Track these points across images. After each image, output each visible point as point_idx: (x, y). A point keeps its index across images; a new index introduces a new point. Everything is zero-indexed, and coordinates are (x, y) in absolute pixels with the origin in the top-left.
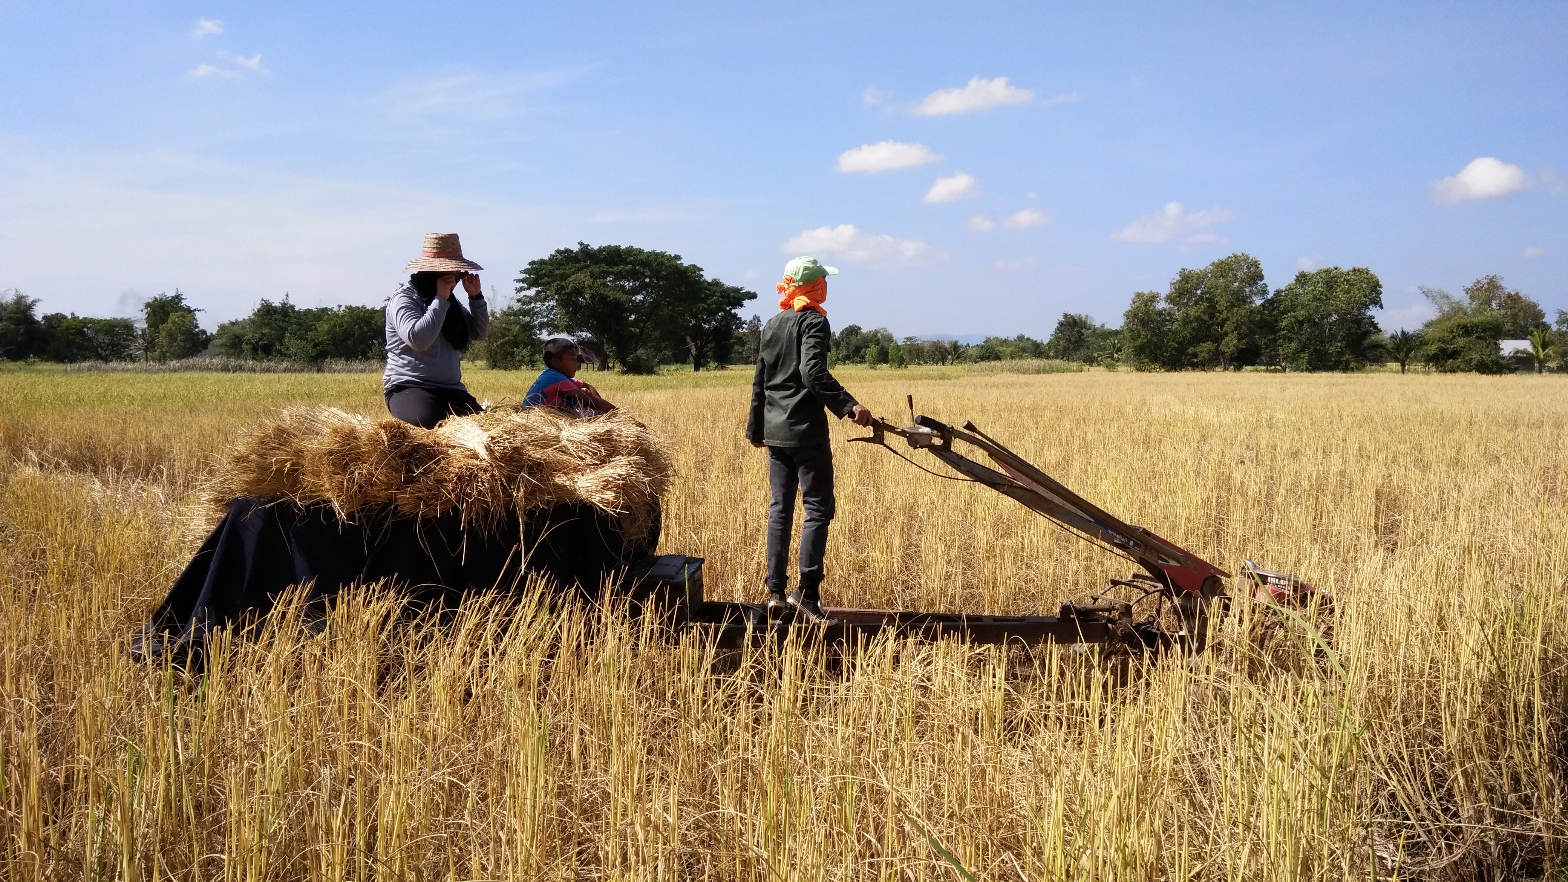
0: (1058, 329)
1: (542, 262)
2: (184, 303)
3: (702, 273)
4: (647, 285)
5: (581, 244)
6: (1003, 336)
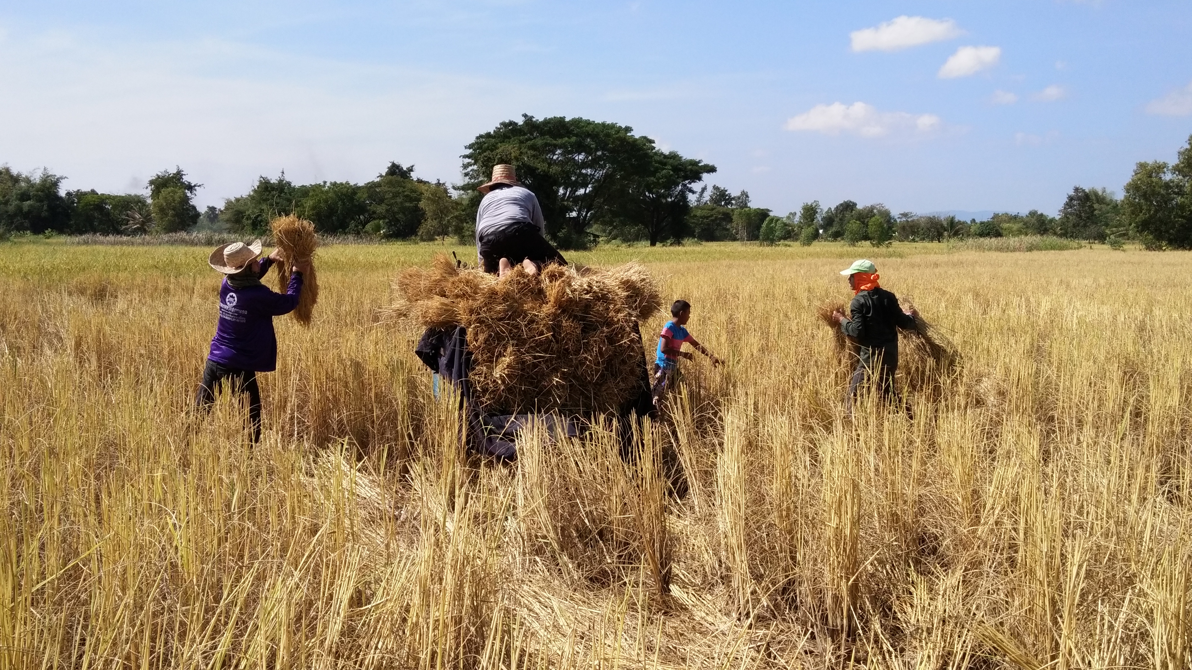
0: (1067, 204)
1: (488, 135)
3: (653, 145)
5: (525, 116)
6: (1013, 211)
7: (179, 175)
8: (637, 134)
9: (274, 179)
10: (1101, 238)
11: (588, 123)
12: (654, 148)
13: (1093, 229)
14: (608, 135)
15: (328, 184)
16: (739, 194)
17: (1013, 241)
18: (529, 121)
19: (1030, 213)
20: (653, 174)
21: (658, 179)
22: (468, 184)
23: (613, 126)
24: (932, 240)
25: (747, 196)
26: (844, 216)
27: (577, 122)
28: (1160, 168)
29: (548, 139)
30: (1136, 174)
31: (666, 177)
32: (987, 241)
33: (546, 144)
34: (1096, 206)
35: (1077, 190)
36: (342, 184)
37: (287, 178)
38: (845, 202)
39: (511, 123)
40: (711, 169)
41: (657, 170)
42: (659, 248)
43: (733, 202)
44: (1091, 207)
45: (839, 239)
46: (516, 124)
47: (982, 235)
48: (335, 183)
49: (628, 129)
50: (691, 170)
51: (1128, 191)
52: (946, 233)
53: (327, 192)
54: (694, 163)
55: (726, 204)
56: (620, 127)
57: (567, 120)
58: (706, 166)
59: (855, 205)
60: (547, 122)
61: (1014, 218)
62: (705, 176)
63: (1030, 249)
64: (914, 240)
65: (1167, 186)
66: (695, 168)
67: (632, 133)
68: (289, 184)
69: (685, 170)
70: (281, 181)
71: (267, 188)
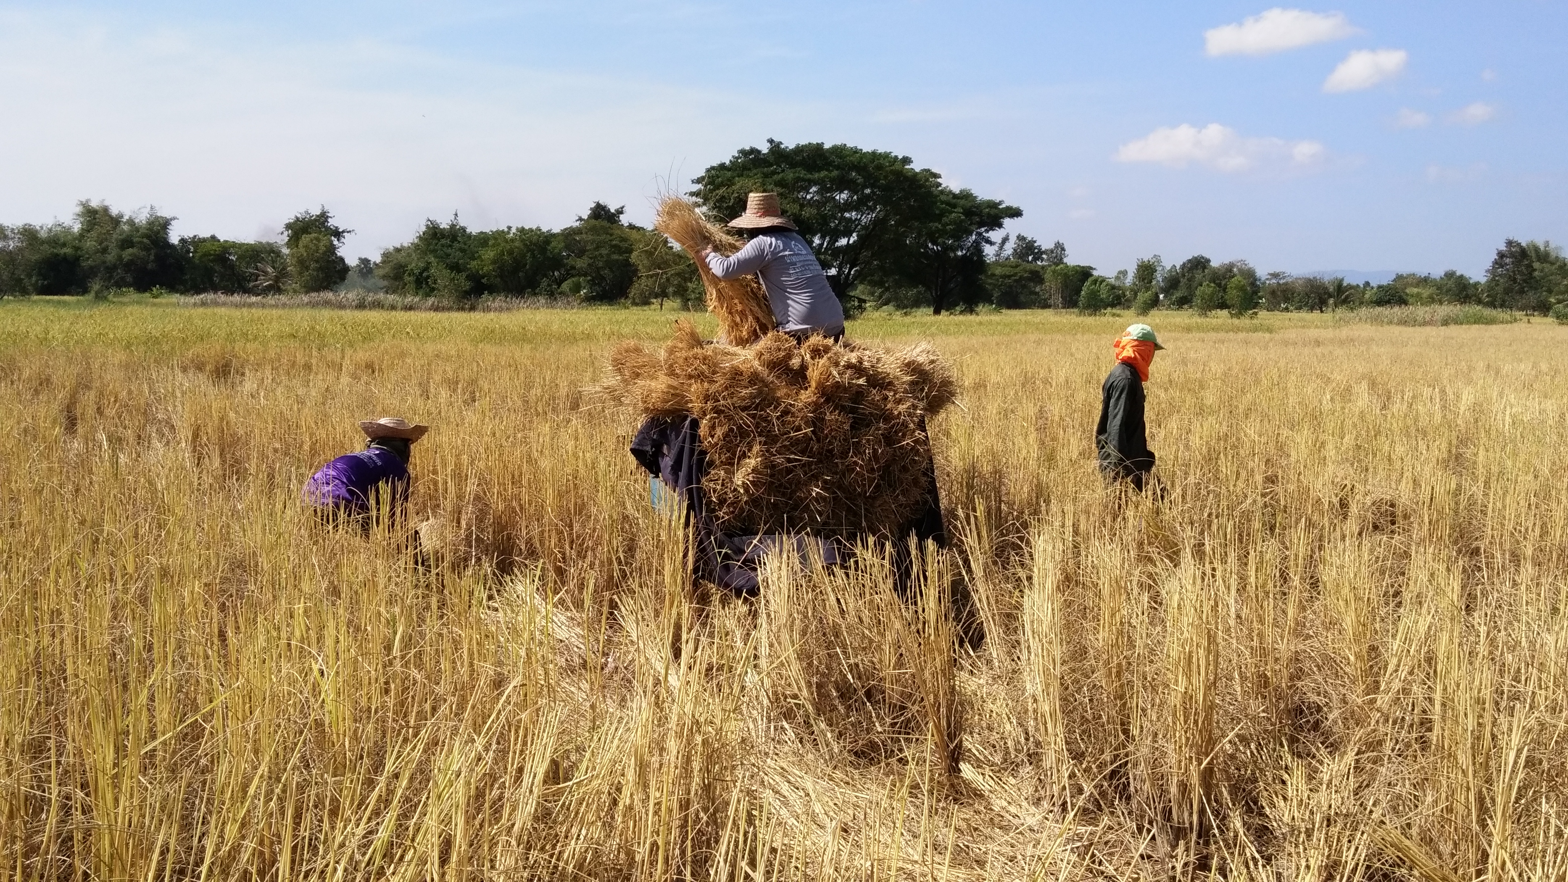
0: (1496, 262)
1: (722, 166)
2: (332, 223)
3: (939, 180)
4: (868, 198)
5: (771, 141)
6: (1422, 272)
7: (324, 217)
8: (917, 166)
9: (444, 224)
10: (1544, 308)
11: (855, 151)
12: (940, 185)
13: (1532, 297)
14: (880, 167)
15: (514, 230)
16: (1052, 246)
17: (1421, 312)
18: (776, 147)
19: (1446, 275)
20: (939, 218)
21: (944, 225)
23: (886, 156)
24: (1312, 309)
25: (1063, 249)
26: (1193, 277)
27: (839, 151)
29: (803, 173)
31: (955, 223)
32: (1385, 311)
33: (798, 179)
34: (1536, 265)
35: (1510, 243)
36: (531, 230)
37: (462, 222)
38: (1195, 258)
39: (753, 151)
40: (1015, 213)
41: (942, 214)
42: (944, 317)
43: (1045, 256)
44: (1529, 266)
45: (1186, 306)
46: (759, 152)
47: (1380, 303)
48: (523, 228)
49: (906, 160)
50: (989, 214)
52: (1331, 301)
53: (512, 240)
54: (993, 205)
55: (1035, 259)
56: (896, 157)
57: (827, 146)
58: (1009, 208)
59: (1208, 261)
60: (799, 150)
61: (1425, 281)
62: (1007, 222)
63: (1445, 323)
64: (1287, 310)
66: (993, 211)
67: (912, 166)
68: (464, 229)
69: (980, 215)
70: (453, 226)
71: (435, 234)
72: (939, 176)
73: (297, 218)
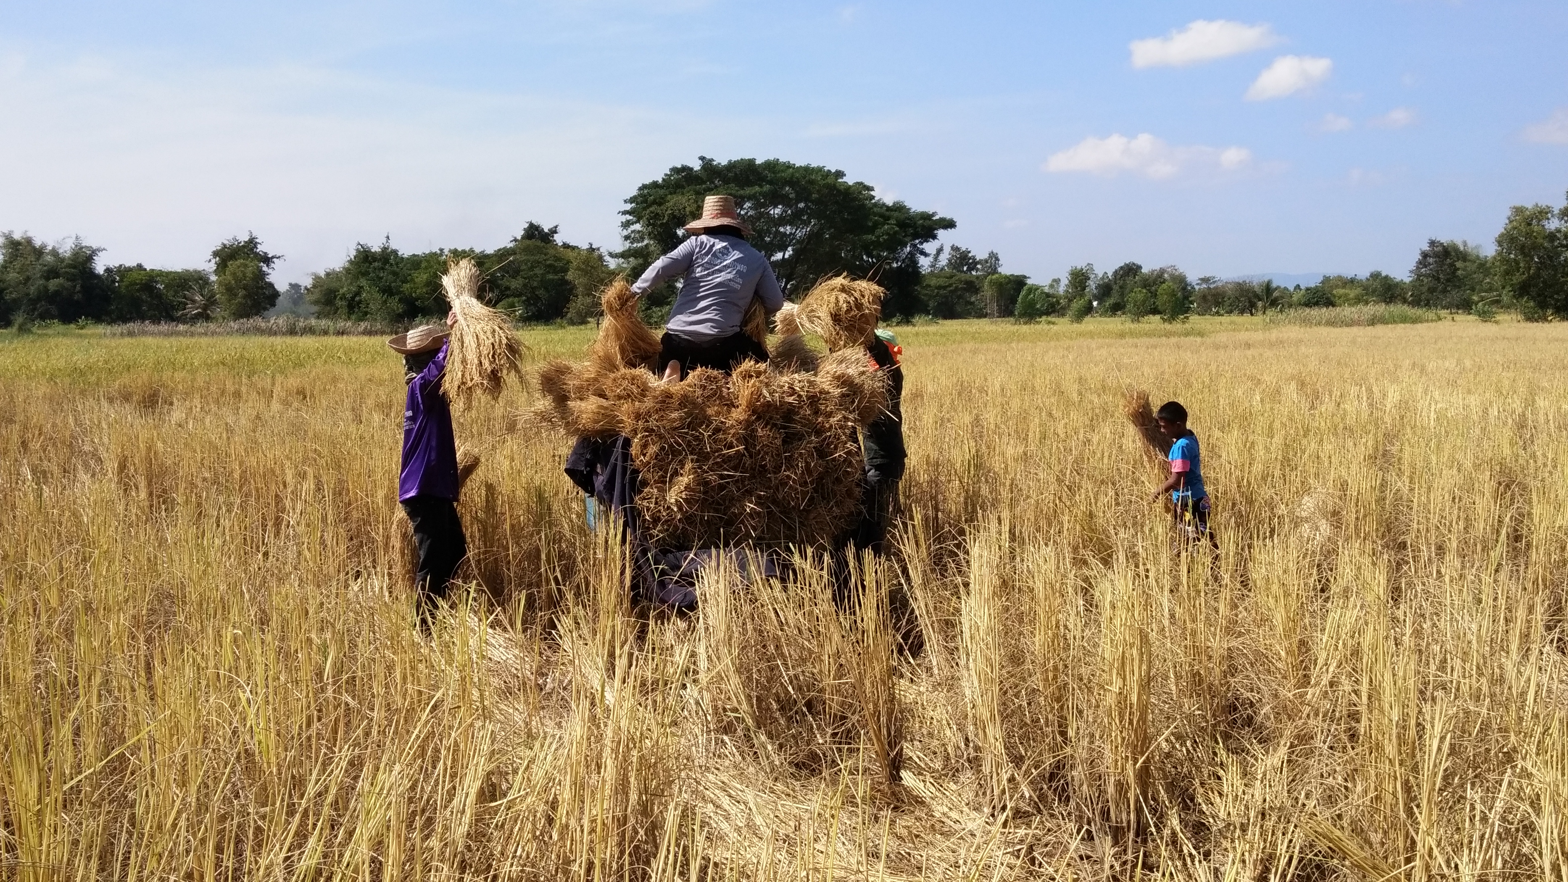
0: (1420, 262)
1: (655, 185)
2: (260, 249)
3: (872, 193)
4: (802, 211)
5: (702, 158)
6: (1348, 273)
7: (252, 243)
8: (850, 179)
9: (376, 248)
10: (1466, 306)
11: (788, 166)
12: (873, 197)
13: (1455, 295)
14: (812, 182)
15: (446, 252)
16: (986, 256)
17: (1347, 311)
18: (708, 165)
19: (1372, 275)
20: (872, 230)
21: (878, 237)
22: (629, 250)
23: (819, 170)
24: (1242, 312)
25: (997, 259)
26: (1125, 284)
27: (772, 166)
28: (1543, 213)
29: (735, 189)
30: (1511, 222)
31: (888, 234)
32: (1315, 312)
34: (1459, 264)
35: (1432, 243)
36: (464, 252)
37: (393, 245)
38: (1127, 265)
39: (685, 169)
40: (949, 224)
41: (876, 225)
43: (979, 266)
44: (1452, 265)
45: (1119, 313)
46: (691, 169)
47: (1308, 304)
48: (456, 250)
49: (840, 174)
50: (923, 226)
51: (1500, 243)
52: (1260, 304)
54: (927, 217)
55: (970, 269)
56: (829, 171)
57: (758, 162)
58: (942, 220)
59: (1139, 267)
60: (732, 166)
61: (1352, 282)
62: (941, 233)
63: (1373, 322)
64: (1218, 313)
65: (1552, 237)
66: (927, 223)
67: (845, 179)
68: (395, 252)
69: (914, 226)
70: (385, 249)
71: (367, 256)
72: (872, 189)
73: (225, 245)
